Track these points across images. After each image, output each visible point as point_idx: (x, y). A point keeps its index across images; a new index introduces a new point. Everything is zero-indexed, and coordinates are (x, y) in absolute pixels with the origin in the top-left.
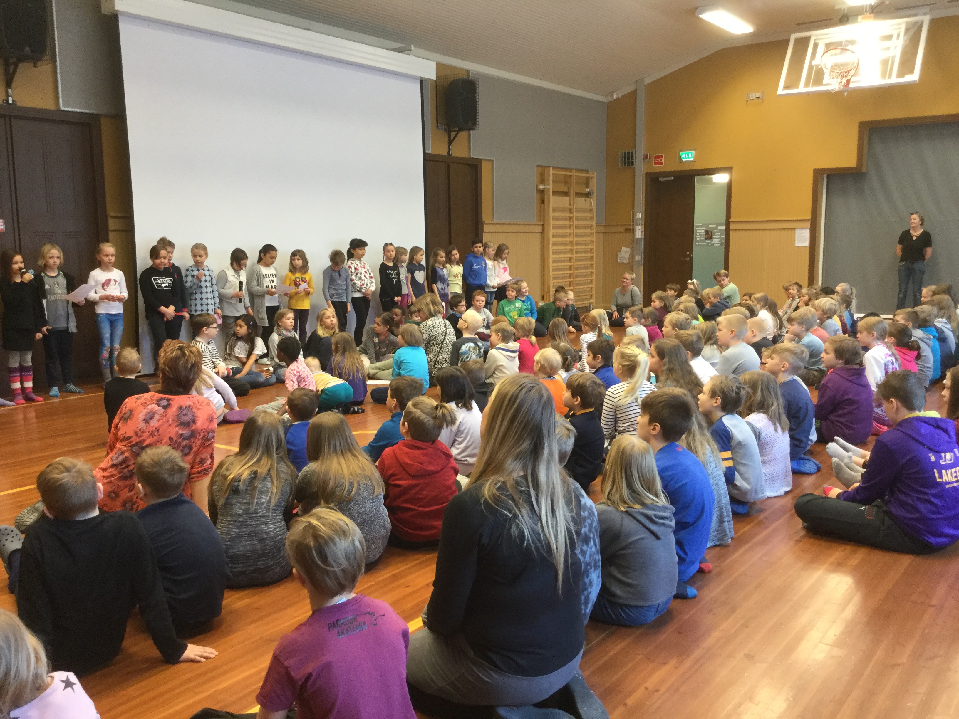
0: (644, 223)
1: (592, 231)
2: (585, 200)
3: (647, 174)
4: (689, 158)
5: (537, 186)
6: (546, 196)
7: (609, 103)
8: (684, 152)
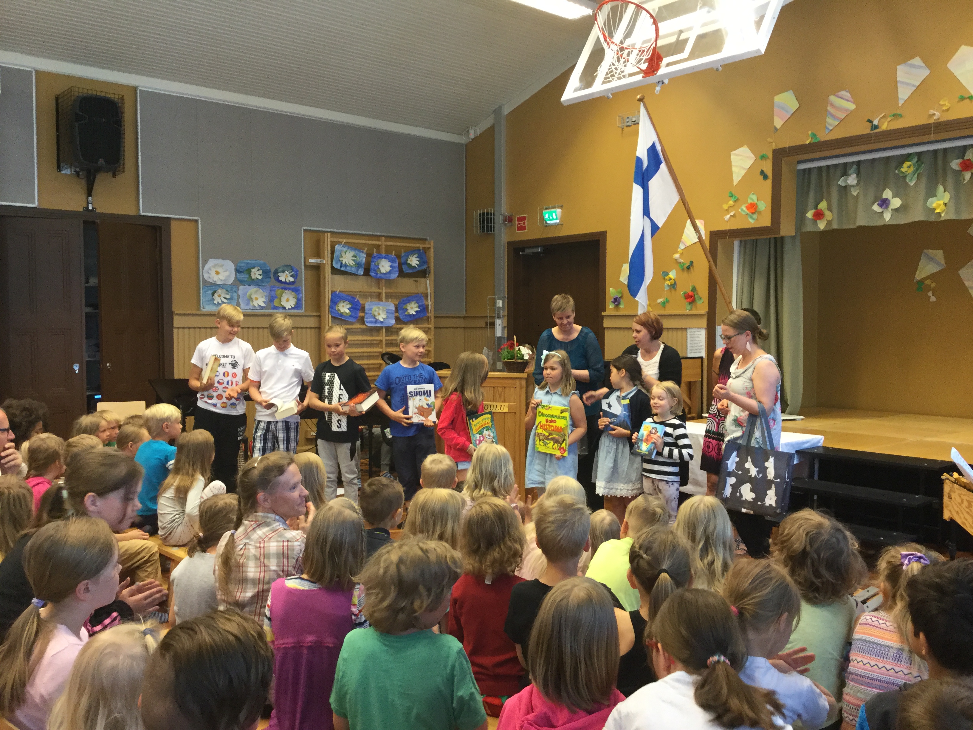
0: (506, 313)
1: (430, 326)
2: (415, 281)
3: (510, 244)
4: (553, 219)
5: (305, 258)
6: (322, 273)
7: (466, 145)
8: (548, 211)
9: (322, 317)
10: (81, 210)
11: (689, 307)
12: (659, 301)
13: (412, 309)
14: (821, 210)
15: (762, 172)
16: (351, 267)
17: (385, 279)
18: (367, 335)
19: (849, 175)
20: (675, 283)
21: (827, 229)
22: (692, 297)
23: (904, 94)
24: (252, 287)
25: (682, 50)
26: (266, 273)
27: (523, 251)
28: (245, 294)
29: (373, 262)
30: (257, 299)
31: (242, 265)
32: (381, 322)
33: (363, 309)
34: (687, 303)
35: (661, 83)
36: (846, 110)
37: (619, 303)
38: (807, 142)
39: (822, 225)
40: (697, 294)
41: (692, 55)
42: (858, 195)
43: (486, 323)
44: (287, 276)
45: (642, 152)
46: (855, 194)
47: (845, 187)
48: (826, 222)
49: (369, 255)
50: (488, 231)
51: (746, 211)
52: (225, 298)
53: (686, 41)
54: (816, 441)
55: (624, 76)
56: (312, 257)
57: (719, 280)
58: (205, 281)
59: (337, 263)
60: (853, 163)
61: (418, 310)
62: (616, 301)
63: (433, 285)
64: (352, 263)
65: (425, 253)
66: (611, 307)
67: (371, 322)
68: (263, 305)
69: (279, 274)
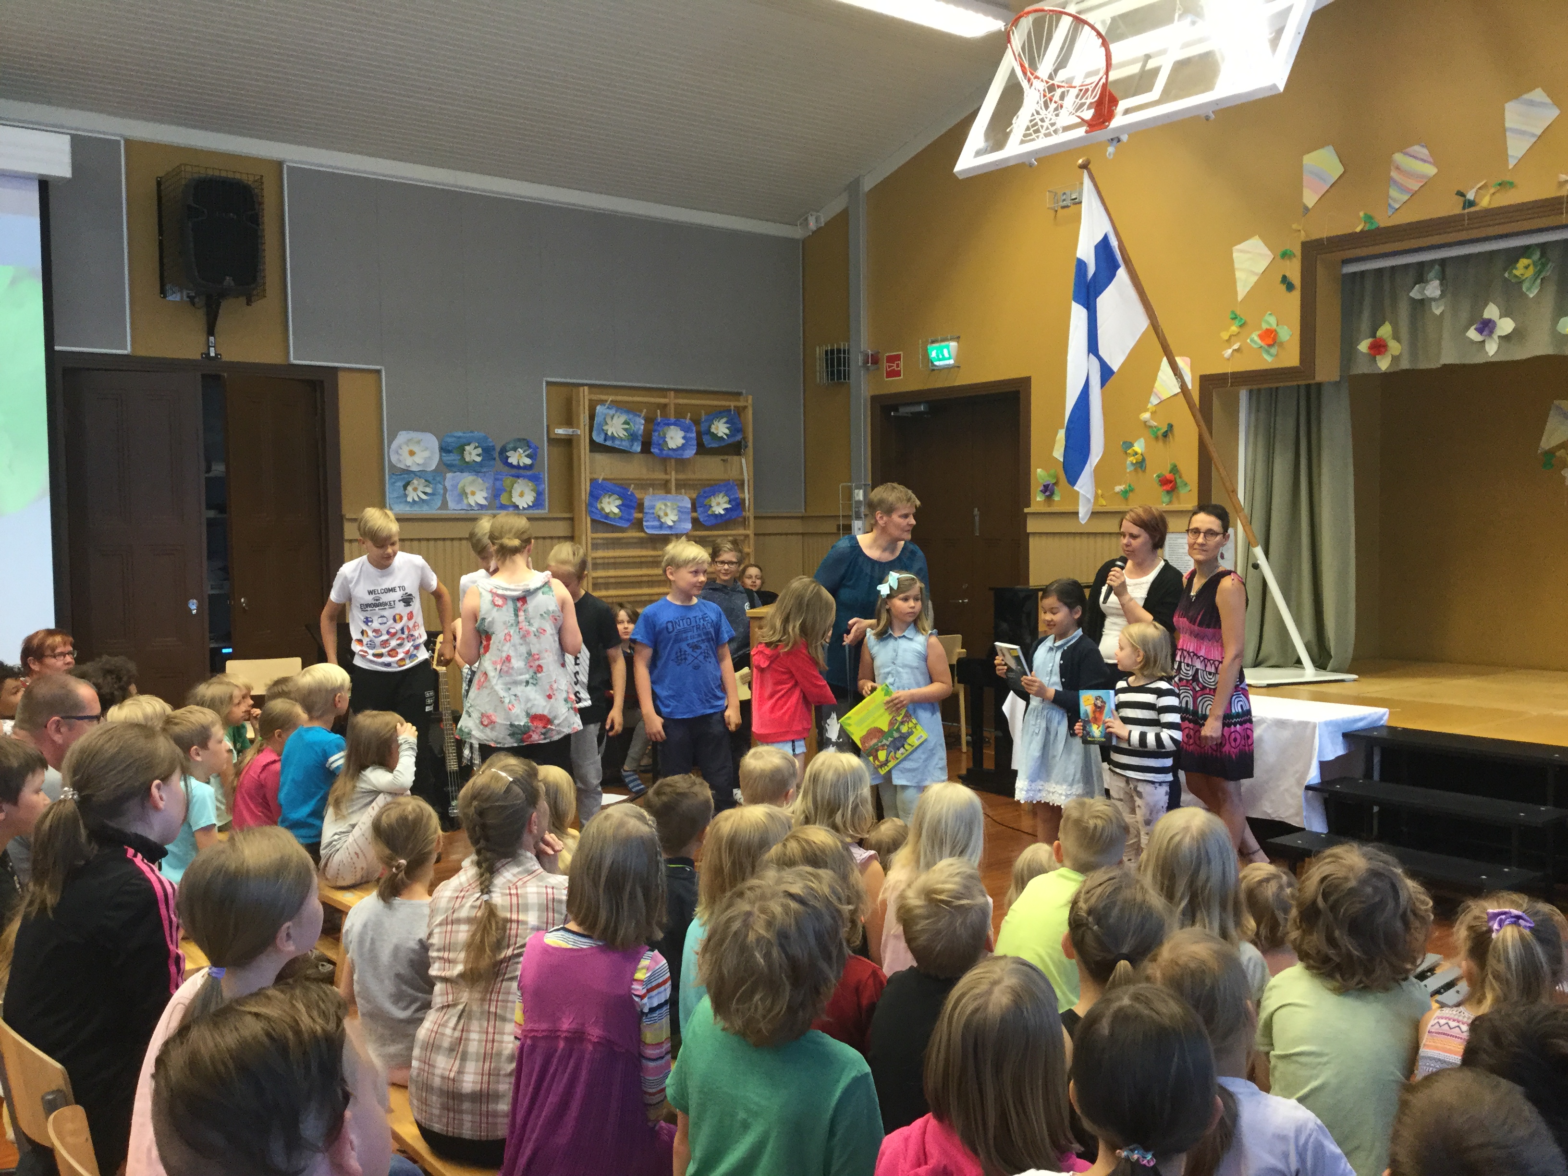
1: (748, 532)
2: (723, 460)
3: (875, 399)
4: (944, 359)
5: (548, 426)
6: (575, 451)
7: (804, 241)
8: (935, 345)
9: (576, 522)
10: (199, 357)
11: (1166, 499)
12: (1118, 489)
13: (719, 505)
14: (1381, 339)
15: (1284, 279)
16: (621, 439)
17: (677, 460)
18: (646, 548)
19: (1427, 282)
20: (1144, 460)
21: (1392, 370)
22: (1171, 482)
23: (1516, 148)
24: (465, 474)
25: (1149, 88)
26: (487, 452)
27: (896, 410)
28: (455, 486)
29: (655, 431)
30: (473, 493)
31: (450, 440)
32: (670, 527)
33: (640, 507)
34: (1164, 493)
35: (1115, 142)
36: (1423, 176)
37: (1052, 493)
38: (1358, 229)
39: (1384, 364)
40: (1180, 477)
41: (1167, 96)
42: (1442, 313)
43: (839, 526)
44: (520, 455)
45: (1086, 251)
46: (1438, 312)
47: (1423, 300)
48: (1390, 359)
49: (649, 420)
50: (839, 378)
51: (1259, 341)
52: (425, 493)
53: (1156, 71)
54: (1376, 717)
55: (1056, 132)
56: (560, 425)
57: (1215, 455)
58: (392, 466)
59: (599, 434)
60: (1433, 262)
61: (728, 506)
62: (1048, 490)
63: (751, 468)
64: (622, 434)
65: (739, 414)
66: (1038, 499)
67: (653, 527)
68: (483, 502)
69: (508, 454)
